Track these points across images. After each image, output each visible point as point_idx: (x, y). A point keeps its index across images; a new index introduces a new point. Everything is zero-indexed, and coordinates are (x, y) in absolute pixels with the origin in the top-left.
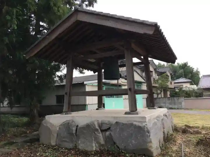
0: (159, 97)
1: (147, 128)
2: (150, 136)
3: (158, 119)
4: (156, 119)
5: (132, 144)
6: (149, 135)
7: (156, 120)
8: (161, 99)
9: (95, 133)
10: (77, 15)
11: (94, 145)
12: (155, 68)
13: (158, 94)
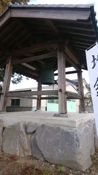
0: (88, 105)
1: (76, 135)
2: (79, 146)
3: (90, 124)
4: (88, 124)
5: (58, 154)
6: (78, 144)
7: (87, 126)
8: (90, 107)
9: (19, 135)
10: (11, 12)
11: (17, 149)
12: (86, 84)
13: (88, 103)
